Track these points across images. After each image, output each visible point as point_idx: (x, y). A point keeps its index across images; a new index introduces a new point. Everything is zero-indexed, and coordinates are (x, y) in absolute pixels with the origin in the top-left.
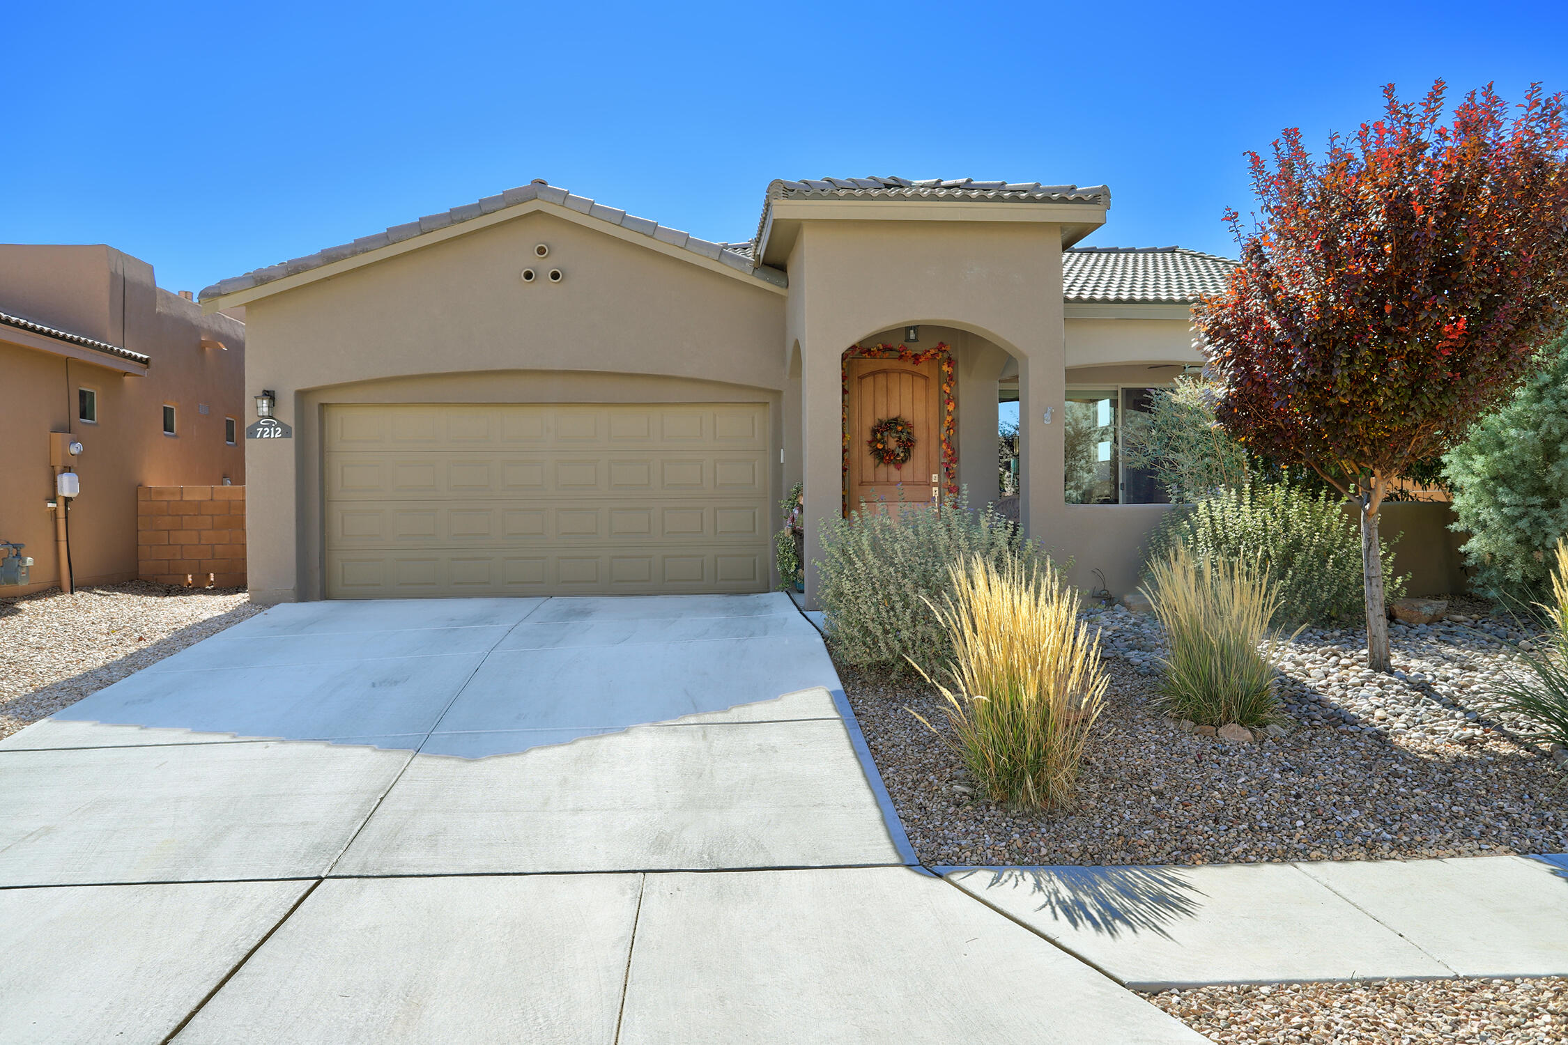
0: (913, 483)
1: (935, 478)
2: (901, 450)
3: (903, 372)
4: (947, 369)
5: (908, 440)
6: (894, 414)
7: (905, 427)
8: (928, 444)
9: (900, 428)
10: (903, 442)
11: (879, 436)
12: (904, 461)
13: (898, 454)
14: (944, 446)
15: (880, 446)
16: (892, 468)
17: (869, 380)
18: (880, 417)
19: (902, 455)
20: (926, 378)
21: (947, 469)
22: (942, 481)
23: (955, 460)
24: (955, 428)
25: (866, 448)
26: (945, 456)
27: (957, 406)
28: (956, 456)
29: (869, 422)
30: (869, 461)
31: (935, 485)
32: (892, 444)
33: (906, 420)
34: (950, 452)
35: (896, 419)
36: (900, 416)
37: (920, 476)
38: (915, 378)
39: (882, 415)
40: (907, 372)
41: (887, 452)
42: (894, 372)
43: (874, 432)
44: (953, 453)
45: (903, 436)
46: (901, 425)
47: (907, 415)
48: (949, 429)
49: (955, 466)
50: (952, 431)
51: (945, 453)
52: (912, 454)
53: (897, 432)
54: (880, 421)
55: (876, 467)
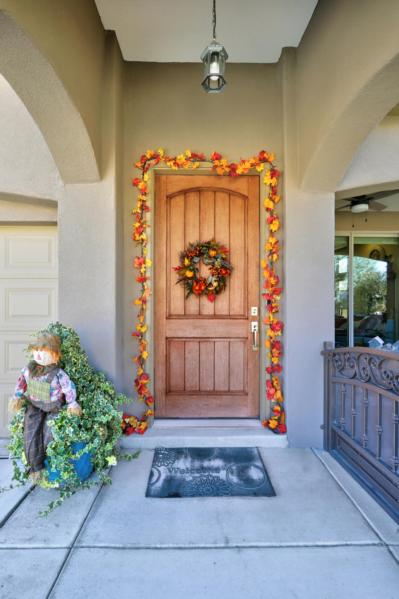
0: (229, 317)
1: (254, 312)
2: (214, 279)
3: (219, 191)
4: (270, 181)
5: (222, 267)
6: (207, 237)
7: (219, 251)
8: (246, 272)
9: (212, 253)
10: (217, 269)
11: (187, 262)
12: (218, 291)
13: (211, 283)
14: (266, 274)
15: (189, 274)
16: (205, 300)
17: (180, 200)
18: (192, 242)
19: (215, 284)
20: (245, 198)
21: (269, 302)
22: (262, 314)
23: (278, 291)
24: (280, 253)
25: (175, 277)
26: (267, 286)
27: (282, 226)
28: (279, 286)
29: (178, 247)
30: (178, 291)
31: (254, 319)
32: (205, 272)
33: (220, 244)
34: (273, 281)
35: (209, 243)
36: (214, 239)
37: (237, 308)
38: (232, 197)
39: (193, 239)
40: (223, 190)
41: (198, 281)
42: (208, 191)
43: (183, 257)
44: (278, 282)
45: (216, 263)
46: (215, 250)
47: (222, 239)
48: (271, 253)
49: (278, 298)
50: (275, 256)
51: (267, 282)
52: (228, 284)
53: (210, 257)
54: (192, 245)
55: (186, 297)
